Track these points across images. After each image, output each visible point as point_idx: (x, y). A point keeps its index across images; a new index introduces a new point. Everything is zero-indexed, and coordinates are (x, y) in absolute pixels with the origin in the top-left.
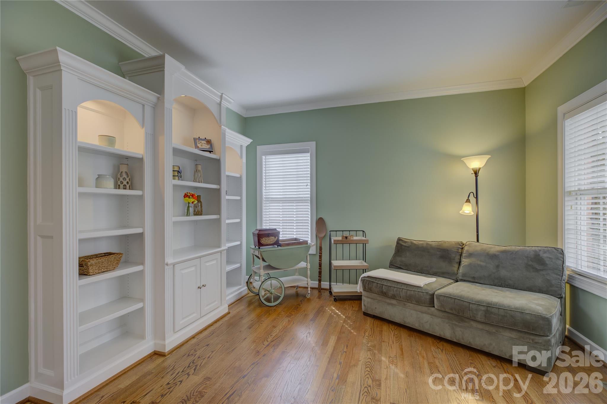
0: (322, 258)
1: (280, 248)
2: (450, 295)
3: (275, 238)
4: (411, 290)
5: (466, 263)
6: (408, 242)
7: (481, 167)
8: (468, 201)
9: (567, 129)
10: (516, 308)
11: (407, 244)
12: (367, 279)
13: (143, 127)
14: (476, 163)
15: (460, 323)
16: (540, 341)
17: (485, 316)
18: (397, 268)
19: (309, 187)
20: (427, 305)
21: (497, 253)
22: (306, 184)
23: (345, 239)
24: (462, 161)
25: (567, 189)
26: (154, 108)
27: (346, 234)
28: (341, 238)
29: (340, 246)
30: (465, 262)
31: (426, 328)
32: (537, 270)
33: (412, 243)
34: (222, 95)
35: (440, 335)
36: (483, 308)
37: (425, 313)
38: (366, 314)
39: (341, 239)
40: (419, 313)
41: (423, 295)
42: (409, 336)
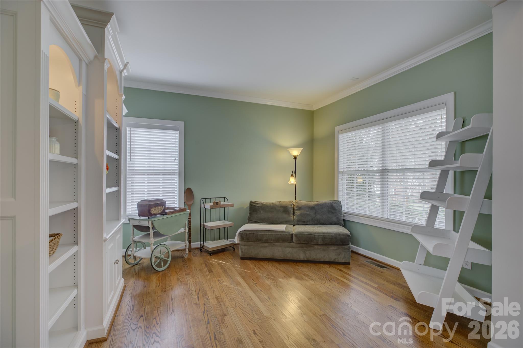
0: (191, 223)
1: (166, 216)
2: (303, 232)
3: (162, 207)
4: (279, 234)
5: (299, 214)
6: (259, 203)
7: (298, 155)
8: (292, 175)
9: (340, 139)
10: (336, 233)
11: (259, 205)
12: (244, 232)
13: (79, 85)
14: (296, 152)
15: (308, 248)
16: (347, 248)
17: (323, 241)
18: (255, 222)
19: (178, 161)
20: (289, 242)
21: (314, 206)
22: (174, 158)
23: (216, 205)
24: (288, 150)
25: (340, 170)
26: (87, 65)
27: (217, 201)
28: (213, 203)
29: (213, 210)
30: (297, 213)
31: (289, 257)
32: (333, 213)
33: (263, 204)
34: (127, 64)
35: (297, 258)
36: (321, 237)
37: (288, 247)
38: (242, 258)
39: (213, 205)
40: (283, 248)
41: (287, 236)
42: (280, 264)
